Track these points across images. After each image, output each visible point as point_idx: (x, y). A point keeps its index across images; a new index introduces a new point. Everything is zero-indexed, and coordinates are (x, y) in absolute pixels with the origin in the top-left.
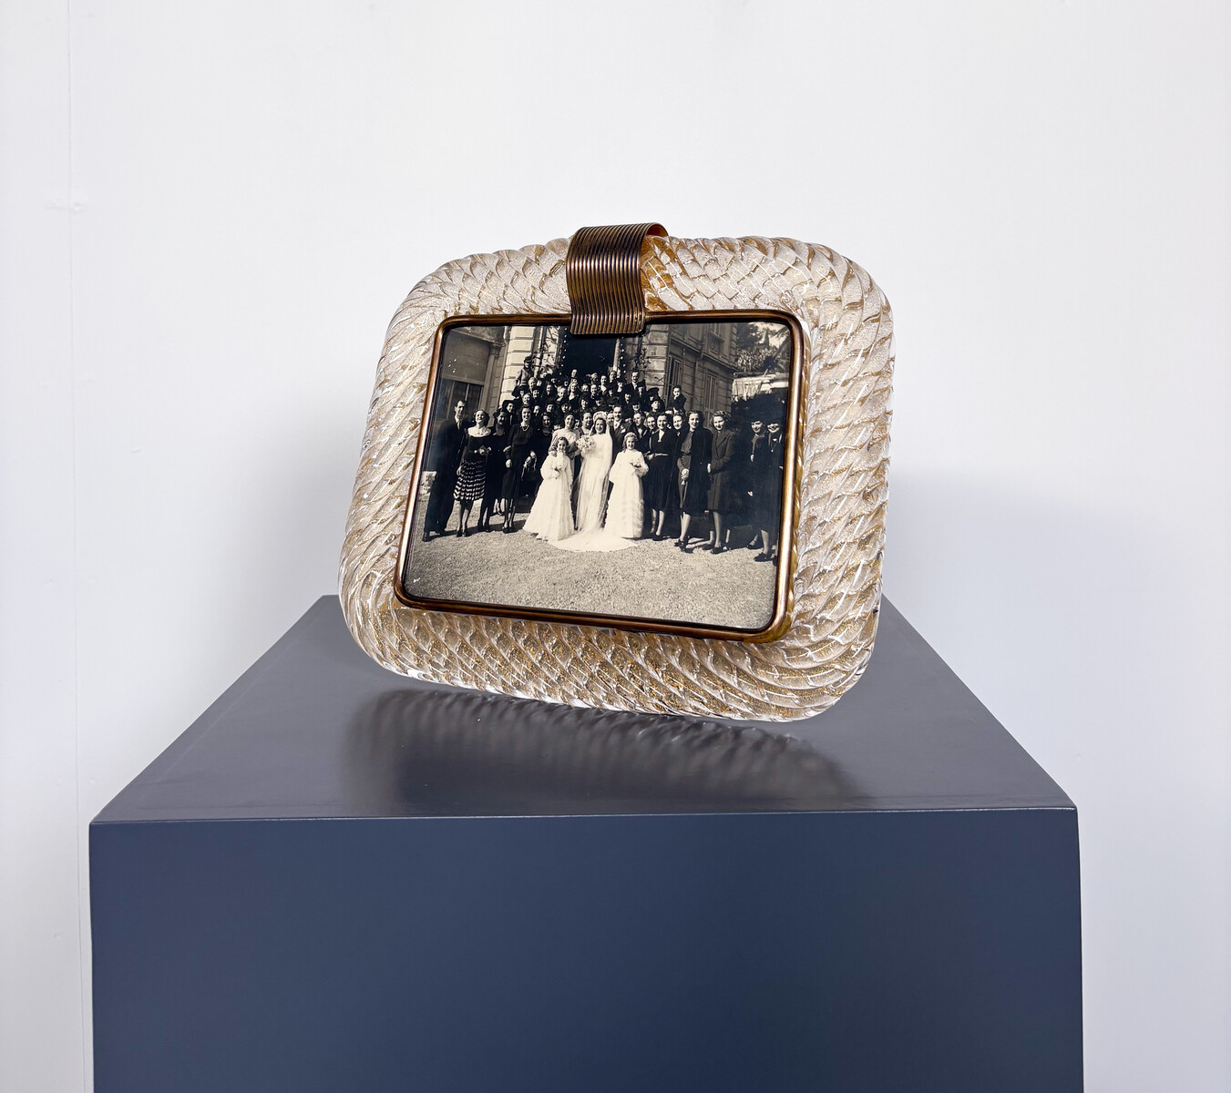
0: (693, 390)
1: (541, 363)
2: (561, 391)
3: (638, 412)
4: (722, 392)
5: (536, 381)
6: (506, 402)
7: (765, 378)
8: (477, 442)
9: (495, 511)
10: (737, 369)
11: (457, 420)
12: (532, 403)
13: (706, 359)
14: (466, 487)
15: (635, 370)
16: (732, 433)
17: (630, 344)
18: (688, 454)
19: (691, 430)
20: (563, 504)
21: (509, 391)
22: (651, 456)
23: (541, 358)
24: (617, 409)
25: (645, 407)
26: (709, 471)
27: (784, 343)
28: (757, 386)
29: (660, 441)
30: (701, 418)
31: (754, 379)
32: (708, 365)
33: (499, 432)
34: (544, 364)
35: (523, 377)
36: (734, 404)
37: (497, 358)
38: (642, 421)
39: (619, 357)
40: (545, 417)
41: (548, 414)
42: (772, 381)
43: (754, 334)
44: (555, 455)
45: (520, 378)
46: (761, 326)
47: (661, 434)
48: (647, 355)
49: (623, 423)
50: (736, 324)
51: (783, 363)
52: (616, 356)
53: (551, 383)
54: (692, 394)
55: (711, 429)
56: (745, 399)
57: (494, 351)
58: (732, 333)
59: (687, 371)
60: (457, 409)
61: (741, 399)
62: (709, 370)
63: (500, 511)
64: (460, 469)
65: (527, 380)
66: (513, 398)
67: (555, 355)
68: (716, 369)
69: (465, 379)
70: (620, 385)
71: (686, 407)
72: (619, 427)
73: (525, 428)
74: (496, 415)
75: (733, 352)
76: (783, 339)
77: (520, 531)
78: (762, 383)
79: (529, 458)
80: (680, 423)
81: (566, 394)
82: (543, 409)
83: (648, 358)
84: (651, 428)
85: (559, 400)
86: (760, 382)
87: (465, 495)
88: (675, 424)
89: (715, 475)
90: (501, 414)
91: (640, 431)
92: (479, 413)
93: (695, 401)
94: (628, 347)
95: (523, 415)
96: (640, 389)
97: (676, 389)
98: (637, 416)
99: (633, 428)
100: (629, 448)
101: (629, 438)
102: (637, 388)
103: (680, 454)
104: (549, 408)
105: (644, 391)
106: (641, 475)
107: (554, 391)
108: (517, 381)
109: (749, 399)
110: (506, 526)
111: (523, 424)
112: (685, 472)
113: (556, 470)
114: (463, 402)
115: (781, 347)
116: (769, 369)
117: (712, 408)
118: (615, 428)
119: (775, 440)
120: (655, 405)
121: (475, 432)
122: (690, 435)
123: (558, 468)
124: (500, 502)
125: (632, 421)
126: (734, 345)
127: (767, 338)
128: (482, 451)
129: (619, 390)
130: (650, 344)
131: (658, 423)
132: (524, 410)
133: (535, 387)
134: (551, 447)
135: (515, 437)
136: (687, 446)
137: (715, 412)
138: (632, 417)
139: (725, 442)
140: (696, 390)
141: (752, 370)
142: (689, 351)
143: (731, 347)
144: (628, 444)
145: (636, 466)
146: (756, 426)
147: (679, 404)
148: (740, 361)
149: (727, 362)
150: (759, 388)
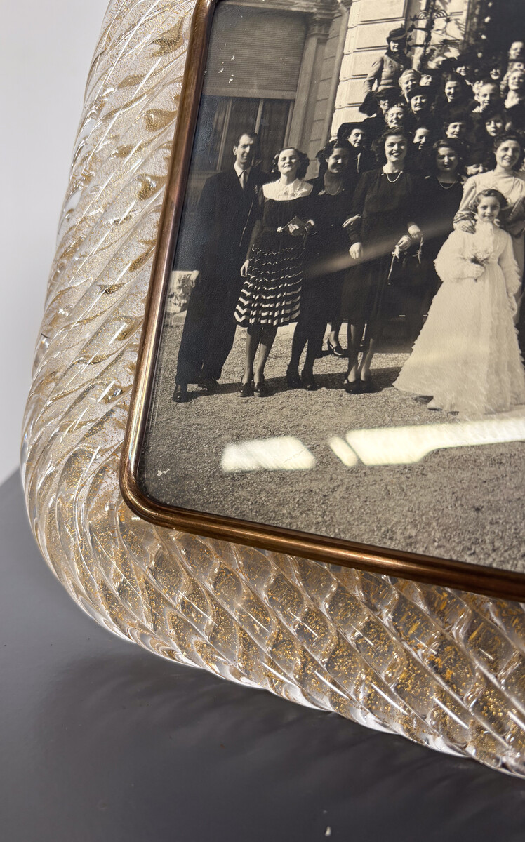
1: (428, 38)
2: (482, 91)
5: (417, 77)
6: (346, 129)
9: (325, 348)
11: (239, 170)
12: (408, 123)
14: (260, 300)
20: (496, 334)
21: (352, 105)
23: (429, 27)
33: (331, 189)
34: (436, 38)
35: (386, 72)
37: (323, 41)
40: (443, 151)
41: (450, 143)
44: (472, 230)
45: (378, 75)
53: (457, 77)
57: (316, 29)
60: (238, 151)
63: (339, 348)
64: (246, 264)
65: (396, 75)
66: (362, 117)
67: (463, 18)
69: (254, 92)
74: (323, 155)
77: (386, 391)
79: (405, 239)
85: (479, 109)
87: (258, 316)
90: (336, 151)
92: (286, 153)
95: (388, 149)
104: (452, 130)
107: (465, 94)
108: (371, 82)
110: (351, 378)
111: (387, 169)
113: (475, 261)
114: (252, 135)
121: (278, 190)
123: (481, 256)
124: (336, 329)
128: (293, 228)
132: (390, 139)
133: (415, 90)
134: (461, 212)
135: (368, 197)
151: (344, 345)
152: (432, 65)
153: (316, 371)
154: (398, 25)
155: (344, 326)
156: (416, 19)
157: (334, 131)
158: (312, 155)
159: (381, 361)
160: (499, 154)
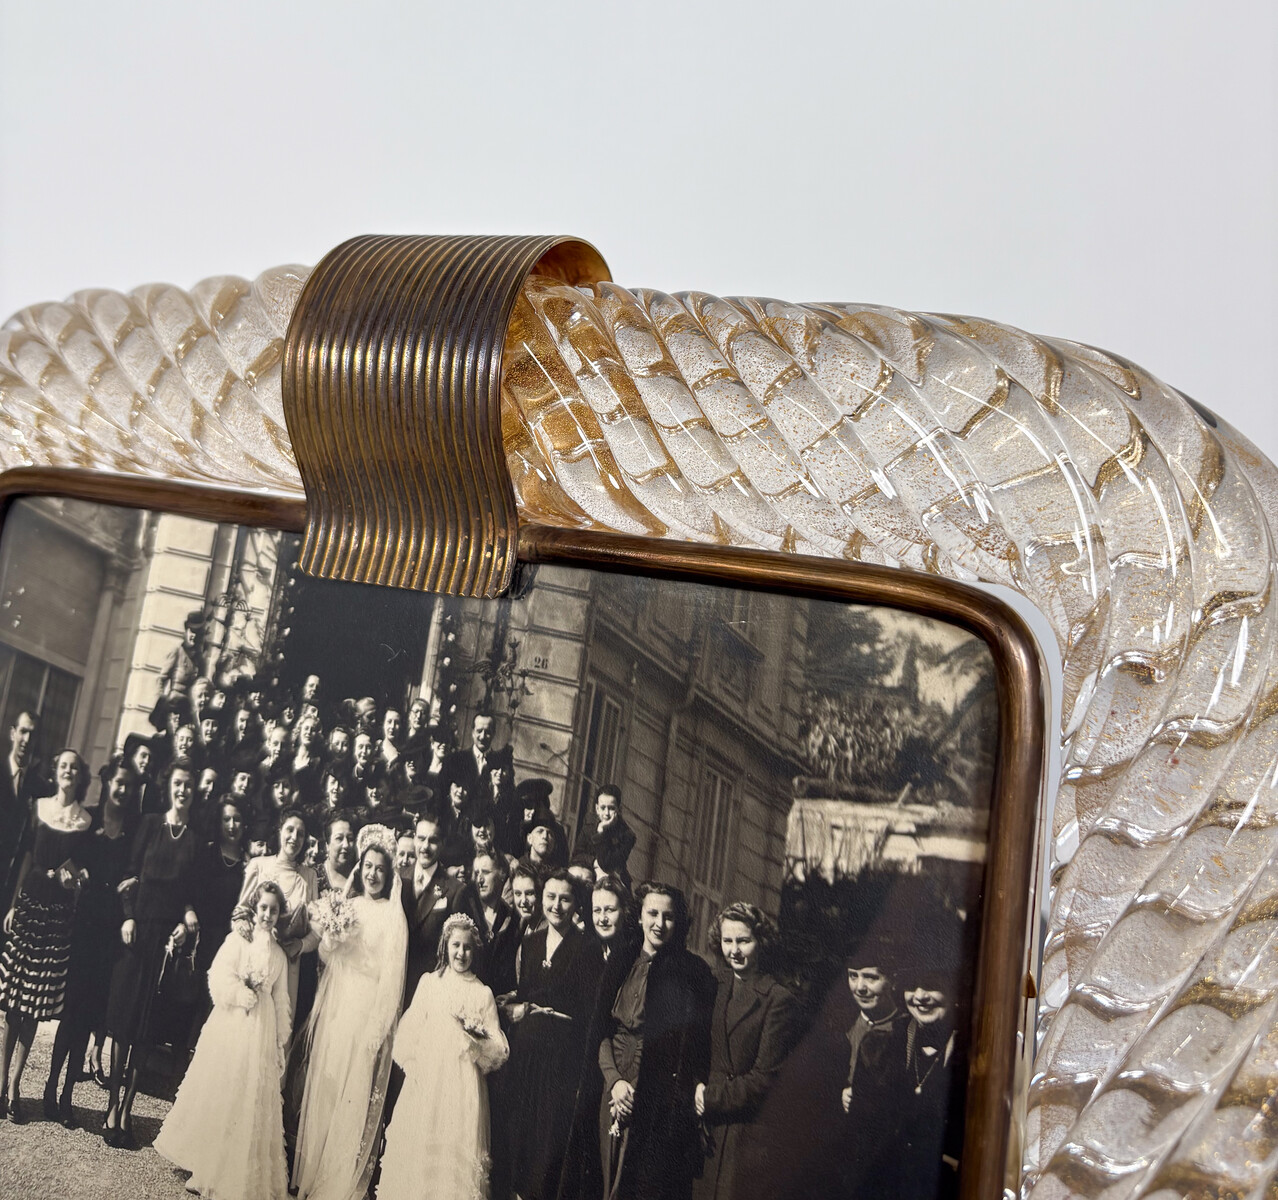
0: (659, 813)
1: (225, 639)
2: (273, 735)
3: (487, 850)
4: (752, 838)
5: (209, 692)
6: (133, 742)
7: (902, 816)
8: (58, 846)
9: (86, 1068)
10: (804, 766)
11: (14, 768)
12: (198, 757)
13: (702, 710)
14: (21, 975)
15: (485, 709)
16: (780, 992)
17: (473, 619)
18: (632, 1032)
19: (647, 948)
20: (261, 1102)
21: (141, 709)
22: (519, 1010)
23: (227, 623)
24: (426, 828)
25: (510, 842)
26: (700, 1108)
27: (972, 697)
28: (870, 840)
29: (547, 963)
30: (680, 915)
31: (862, 810)
32: (710, 735)
33: (110, 830)
34: (234, 642)
35: (179, 673)
36: (789, 888)
37: (118, 602)
38: (498, 884)
39: (440, 657)
40: (229, 810)
41: (237, 802)
42: (923, 831)
43: (866, 649)
44: (249, 936)
45: (170, 674)
46: (892, 624)
47: (554, 941)
48: (521, 665)
49: (439, 877)
50: (805, 604)
51: (965, 769)
52: (431, 651)
53: (248, 707)
54: (656, 825)
55: (710, 960)
56: (829, 876)
57: (112, 581)
58: (791, 632)
59: (643, 741)
60: (16, 736)
61: (814, 874)
62: (712, 751)
63: (100, 1071)
64: (10, 915)
65: (188, 682)
66: (149, 731)
67: (263, 619)
68: (736, 754)
69: (39, 651)
70: (438, 750)
71: (635, 863)
72: (429, 889)
73: (176, 829)
74: (107, 774)
75: (794, 703)
76: (967, 683)
77: (145, 1152)
78: (889, 832)
79: (180, 929)
80: (613, 917)
81: (288, 749)
82: (223, 784)
83: (524, 674)
84: (524, 914)
85: (268, 762)
86: (881, 825)
87: (18, 998)
88: (597, 917)
89: (720, 1130)
90: (120, 773)
91: (490, 916)
92: (66, 758)
93: (663, 853)
94: (468, 629)
95: (174, 789)
96: (496, 777)
97: (605, 799)
98: (482, 863)
99: (467, 900)
100: (455, 965)
101: (456, 933)
102: (487, 770)
103: (610, 1027)
104: (240, 783)
105: (506, 782)
106: (486, 1065)
107: (255, 734)
108: (164, 682)
109: (843, 881)
110: (111, 1123)
111: (171, 818)
112: (621, 1092)
113: (249, 983)
114: (32, 717)
115: (959, 714)
116: (917, 785)
117: (716, 884)
118: (419, 888)
119: (929, 1051)
120: (537, 840)
121: (54, 813)
122: (643, 968)
123: (256, 979)
124: (100, 1044)
125: (467, 875)
126: (798, 677)
127: (911, 674)
128: (65, 875)
129: (435, 767)
130: (534, 630)
131: (546, 902)
132: (178, 774)
133: (207, 712)
134: (240, 908)
135: (148, 853)
136: (631, 1005)
137: (728, 901)
138: (469, 865)
139: (758, 1016)
140: (670, 815)
141: (856, 779)
142: (651, 673)
143: (786, 683)
144: (452, 950)
145: (472, 1032)
146: (864, 982)
147: (612, 848)
148: (815, 739)
149: (770, 733)
150: (880, 846)
151: (107, 1072)
152: (227, 679)
153: (75, 1101)
154: (196, 606)
155: (108, 1041)
156: (215, 604)
157: (121, 741)
158: (94, 771)
159: (144, 1106)
160: (284, 834)
